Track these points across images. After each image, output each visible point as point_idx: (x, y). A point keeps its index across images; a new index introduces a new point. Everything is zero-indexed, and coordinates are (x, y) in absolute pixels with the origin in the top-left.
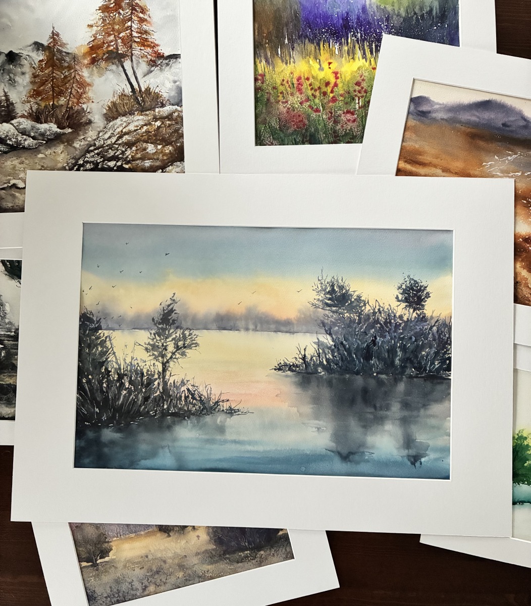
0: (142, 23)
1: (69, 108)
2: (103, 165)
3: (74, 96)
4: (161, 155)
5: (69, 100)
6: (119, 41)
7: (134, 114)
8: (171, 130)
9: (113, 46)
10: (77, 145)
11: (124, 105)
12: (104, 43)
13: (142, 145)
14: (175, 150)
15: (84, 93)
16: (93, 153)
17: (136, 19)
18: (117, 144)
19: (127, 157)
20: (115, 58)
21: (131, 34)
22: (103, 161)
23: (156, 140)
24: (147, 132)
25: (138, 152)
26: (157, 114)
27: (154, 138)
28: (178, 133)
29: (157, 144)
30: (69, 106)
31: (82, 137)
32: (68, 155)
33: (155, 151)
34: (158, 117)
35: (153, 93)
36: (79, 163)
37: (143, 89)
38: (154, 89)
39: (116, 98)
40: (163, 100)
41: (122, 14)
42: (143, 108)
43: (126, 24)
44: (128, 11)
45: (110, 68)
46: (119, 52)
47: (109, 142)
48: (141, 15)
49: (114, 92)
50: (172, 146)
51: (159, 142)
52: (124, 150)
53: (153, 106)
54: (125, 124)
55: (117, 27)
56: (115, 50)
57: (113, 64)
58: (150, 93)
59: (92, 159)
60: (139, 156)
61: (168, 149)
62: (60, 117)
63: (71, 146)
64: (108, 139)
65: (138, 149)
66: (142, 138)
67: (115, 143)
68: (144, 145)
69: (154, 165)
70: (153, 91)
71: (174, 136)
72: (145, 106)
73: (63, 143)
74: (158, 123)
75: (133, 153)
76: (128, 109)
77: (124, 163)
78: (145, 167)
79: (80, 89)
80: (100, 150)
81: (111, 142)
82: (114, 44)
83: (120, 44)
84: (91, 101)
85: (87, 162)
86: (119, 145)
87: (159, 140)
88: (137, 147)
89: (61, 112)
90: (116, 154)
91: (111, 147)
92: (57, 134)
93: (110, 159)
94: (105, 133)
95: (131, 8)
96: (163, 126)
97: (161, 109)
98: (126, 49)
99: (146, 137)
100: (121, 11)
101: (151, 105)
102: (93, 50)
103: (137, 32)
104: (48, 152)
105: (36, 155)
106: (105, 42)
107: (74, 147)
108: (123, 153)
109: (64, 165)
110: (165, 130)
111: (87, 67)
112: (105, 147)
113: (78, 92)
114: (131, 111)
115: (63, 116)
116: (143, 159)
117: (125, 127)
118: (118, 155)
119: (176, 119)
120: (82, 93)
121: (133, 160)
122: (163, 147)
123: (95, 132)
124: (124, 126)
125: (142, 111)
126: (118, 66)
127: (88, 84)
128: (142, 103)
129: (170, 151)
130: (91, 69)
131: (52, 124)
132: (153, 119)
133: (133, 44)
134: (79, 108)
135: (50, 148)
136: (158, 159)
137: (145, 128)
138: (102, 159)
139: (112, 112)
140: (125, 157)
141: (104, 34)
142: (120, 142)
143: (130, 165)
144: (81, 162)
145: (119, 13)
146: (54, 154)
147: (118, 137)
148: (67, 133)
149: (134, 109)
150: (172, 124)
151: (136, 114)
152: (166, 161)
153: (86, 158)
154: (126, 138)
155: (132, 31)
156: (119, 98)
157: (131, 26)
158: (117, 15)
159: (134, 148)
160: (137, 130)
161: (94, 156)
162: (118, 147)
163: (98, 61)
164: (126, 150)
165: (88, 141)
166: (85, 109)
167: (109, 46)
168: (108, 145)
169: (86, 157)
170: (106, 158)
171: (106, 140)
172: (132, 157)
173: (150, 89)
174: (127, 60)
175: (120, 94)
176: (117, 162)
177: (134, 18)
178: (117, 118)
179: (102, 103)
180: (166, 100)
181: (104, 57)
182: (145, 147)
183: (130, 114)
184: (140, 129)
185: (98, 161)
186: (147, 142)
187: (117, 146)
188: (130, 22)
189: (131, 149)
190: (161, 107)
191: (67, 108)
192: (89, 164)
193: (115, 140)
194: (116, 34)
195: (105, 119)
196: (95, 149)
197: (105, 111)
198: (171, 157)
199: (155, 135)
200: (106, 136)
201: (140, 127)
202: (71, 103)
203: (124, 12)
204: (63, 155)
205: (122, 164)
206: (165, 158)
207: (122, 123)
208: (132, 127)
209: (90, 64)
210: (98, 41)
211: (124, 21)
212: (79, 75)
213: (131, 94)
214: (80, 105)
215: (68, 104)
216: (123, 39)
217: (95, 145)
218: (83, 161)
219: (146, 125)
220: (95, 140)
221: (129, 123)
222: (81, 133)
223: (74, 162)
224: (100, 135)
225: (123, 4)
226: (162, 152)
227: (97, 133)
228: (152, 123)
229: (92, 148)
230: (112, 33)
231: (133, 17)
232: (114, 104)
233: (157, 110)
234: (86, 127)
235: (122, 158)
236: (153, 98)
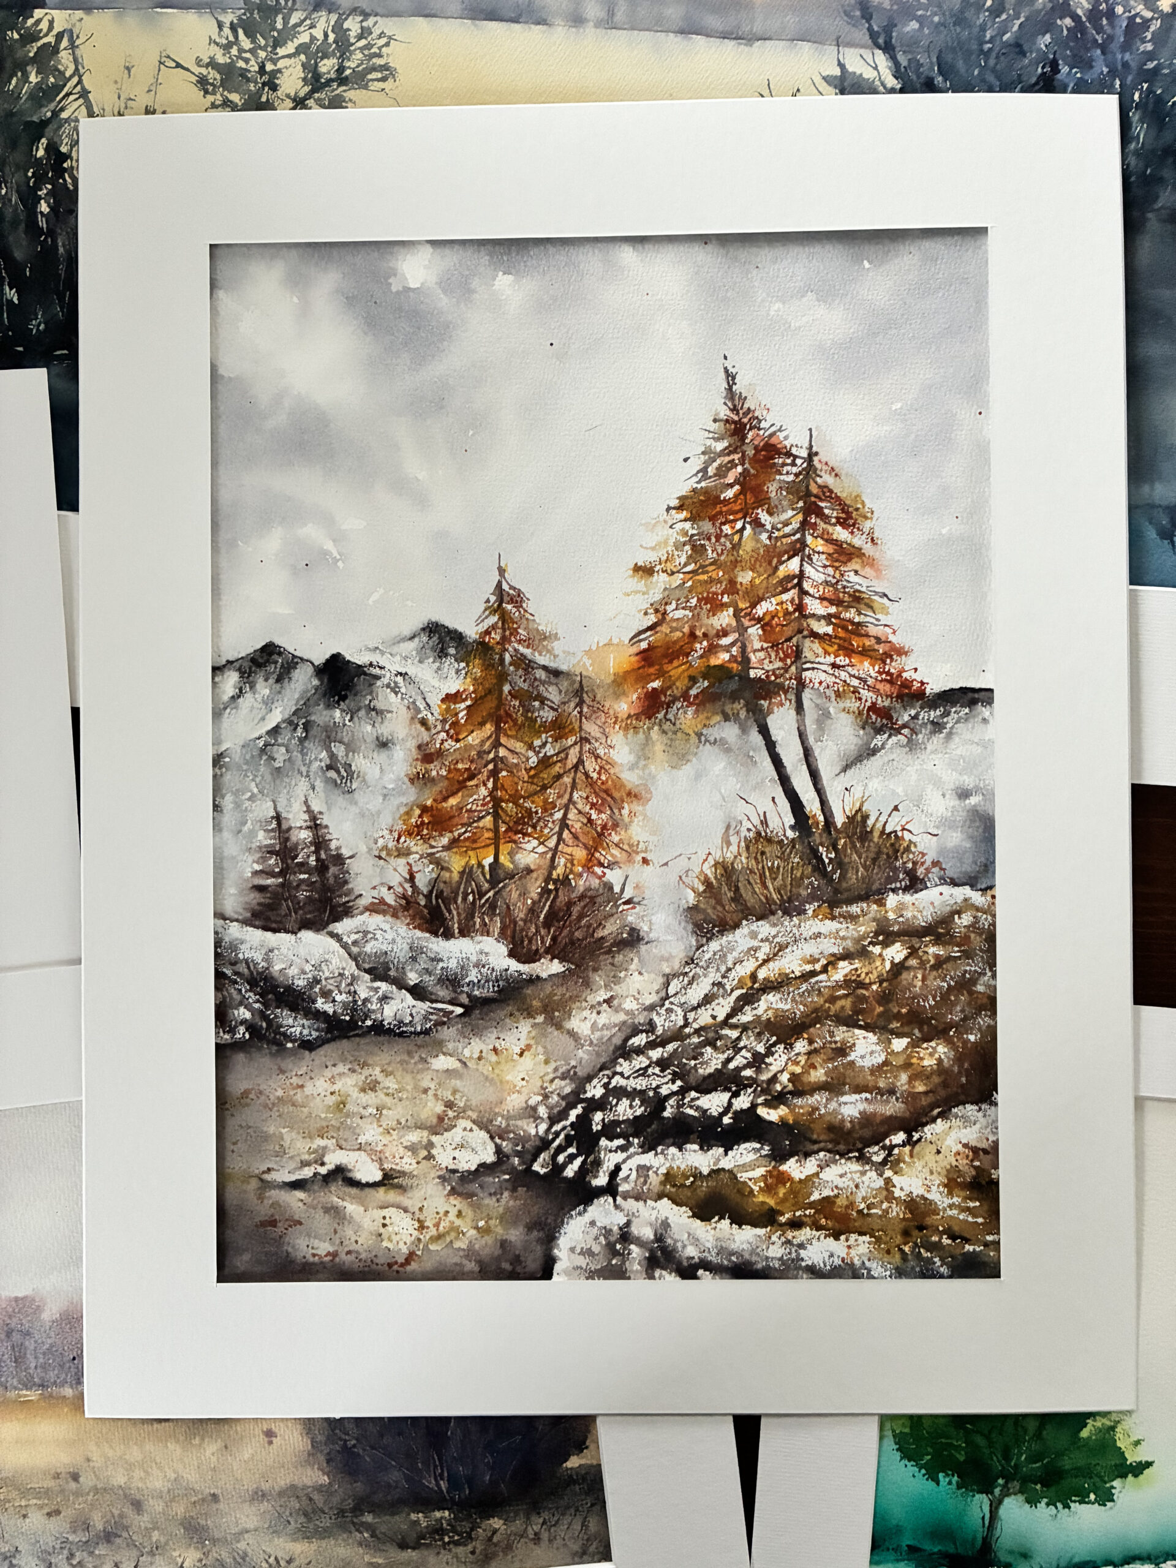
0: (845, 563)
1: (555, 882)
2: (679, 1106)
3: (575, 837)
4: (904, 1077)
5: (555, 851)
6: (755, 631)
7: (801, 912)
8: (944, 980)
9: (727, 649)
10: (581, 1022)
11: (762, 876)
12: (692, 635)
13: (832, 1035)
14: (959, 1059)
15: (615, 826)
16: (641, 1058)
17: (820, 549)
18: (734, 1027)
19: (774, 1079)
20: (734, 697)
21: (800, 607)
22: (682, 1092)
23: (888, 1017)
24: (853, 984)
25: (818, 1060)
26: (891, 916)
27: (880, 1009)
28: (971, 993)
29: (892, 1032)
30: (554, 876)
31: (602, 995)
32: (547, 1062)
33: (880, 1059)
34: (896, 928)
35: (876, 834)
36: (589, 1095)
37: (840, 820)
38: (883, 819)
39: (734, 848)
40: (915, 863)
41: (769, 527)
42: (836, 891)
43: (782, 568)
44: (791, 517)
45: (714, 733)
46: (752, 674)
47: (704, 1018)
48: (841, 534)
49: (728, 827)
50: (949, 1042)
51: (895, 1025)
52: (761, 1048)
53: (874, 887)
54: (765, 950)
55: (745, 577)
56: (735, 665)
57: (726, 718)
58: (865, 835)
59: (640, 1084)
60: (818, 1075)
61: (931, 1055)
62: (520, 914)
63: (559, 1026)
64: (699, 1006)
65: (816, 1051)
66: (834, 1008)
67: (725, 1023)
68: (841, 1034)
69: (874, 1114)
70: (879, 825)
71: (954, 1004)
72: (844, 885)
73: (530, 1014)
74: (896, 952)
75: (797, 1063)
76: (778, 891)
77: (760, 1100)
78: (843, 1121)
79: (600, 812)
80: (670, 1047)
81: (714, 1017)
82: (733, 644)
83: (757, 645)
84: (639, 858)
85: (621, 1093)
86: (745, 1028)
87: (898, 1016)
88: (811, 1042)
89: (523, 894)
90: (731, 1066)
91: (711, 1037)
92: (507, 980)
93: (708, 1085)
94: (690, 983)
95: (801, 504)
96: (913, 962)
97: (908, 898)
98: (779, 664)
99: (847, 1003)
100: (764, 517)
101: (867, 881)
102: (651, 665)
103: (822, 599)
104: (475, 1047)
105: (424, 1061)
106: (699, 633)
107: (572, 1034)
108: (758, 1061)
109: (532, 1102)
110: (924, 979)
111: (626, 729)
112: (689, 1036)
113: (590, 820)
114: (790, 900)
115: (533, 911)
116: (833, 1087)
117: (766, 961)
118: (738, 1069)
119: (966, 939)
120: (604, 827)
121: (798, 1093)
122: (914, 1044)
123: (653, 976)
124: (761, 956)
125: (833, 904)
126: (744, 730)
127: (629, 794)
128: (834, 871)
129: (940, 1060)
130: (641, 736)
131: (490, 940)
132: (877, 934)
133: (807, 643)
134: (595, 883)
135: (477, 1032)
136: (892, 1092)
137: (844, 968)
138: (679, 1083)
139: (719, 902)
140: (764, 1077)
141: (694, 601)
142: (746, 1017)
143: (783, 1110)
144: (595, 1090)
145: (757, 524)
146: (493, 1058)
147: (738, 999)
148: (544, 975)
149: (804, 893)
150: (949, 959)
151: (810, 912)
152: (924, 1101)
153: (617, 1078)
154: (769, 1004)
155: (803, 593)
156: (748, 848)
157: (801, 575)
158: (748, 530)
159: (801, 1046)
160: (813, 974)
161: (646, 1068)
162: (739, 1039)
163: (669, 706)
164: (769, 1052)
165: (627, 1013)
166: (617, 889)
167: (712, 649)
168: (702, 1028)
169: (615, 1073)
170: (692, 1080)
171: (695, 1009)
172: (794, 1078)
173: (866, 817)
174: (782, 705)
175: (752, 835)
176: (736, 1095)
177: (815, 543)
178: (737, 926)
179: (682, 864)
180: (928, 863)
181: (693, 692)
182: (844, 1042)
183: (787, 913)
184: (824, 970)
185: (664, 1091)
186: (850, 1022)
187: (734, 1034)
188: (796, 560)
189: (789, 1046)
190: (906, 889)
191: (548, 879)
192: (625, 1102)
193: (727, 1009)
194: (742, 605)
195: (690, 927)
196: (652, 1045)
197: (691, 898)
198: (945, 1084)
199: (884, 998)
200: (695, 994)
201: (823, 962)
202: (561, 861)
203: (775, 519)
204: (527, 1061)
205: (754, 1106)
206: (920, 1088)
207: (756, 943)
208: (792, 963)
209: (637, 717)
210: (673, 630)
211: (772, 557)
212: (597, 757)
213: (791, 834)
214: (598, 870)
215: (552, 866)
216: (766, 624)
217: (651, 1027)
218: (606, 1086)
219: (846, 956)
220: (651, 1008)
221: (782, 947)
222: (598, 979)
223: (568, 1090)
224: (672, 990)
225: (772, 488)
226: (907, 1065)
227: (661, 980)
228: (871, 948)
229: (639, 1040)
230: (726, 599)
231: (809, 539)
232: (726, 870)
233: (892, 900)
234: (619, 958)
235: (752, 1081)
236: (879, 853)
